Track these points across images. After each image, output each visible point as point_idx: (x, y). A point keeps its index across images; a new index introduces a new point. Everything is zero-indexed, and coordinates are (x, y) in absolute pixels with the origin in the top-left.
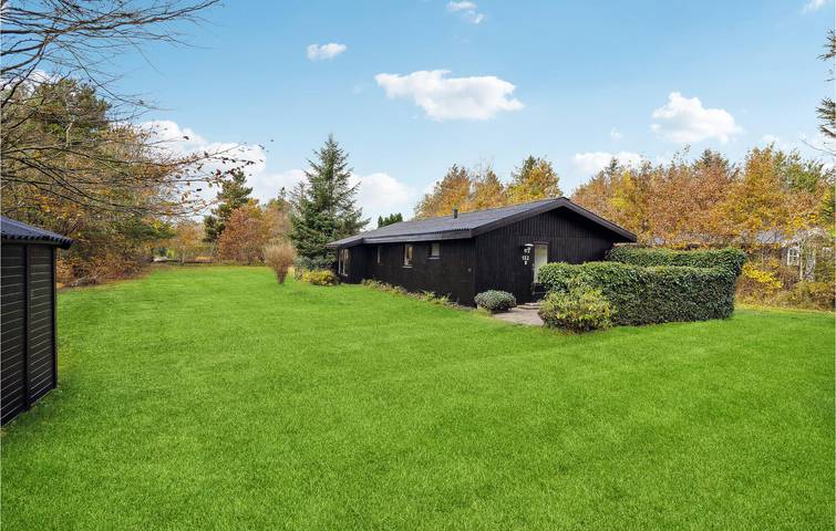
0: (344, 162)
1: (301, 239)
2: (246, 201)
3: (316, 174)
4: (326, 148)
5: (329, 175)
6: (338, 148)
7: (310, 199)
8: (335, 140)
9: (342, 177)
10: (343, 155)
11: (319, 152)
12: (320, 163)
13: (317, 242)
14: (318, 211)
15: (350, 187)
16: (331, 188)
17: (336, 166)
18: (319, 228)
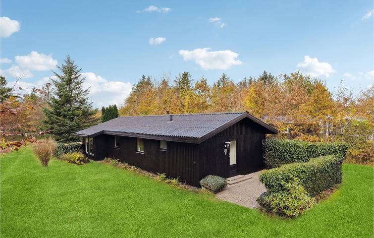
0: (79, 74)
1: (52, 124)
2: (7, 97)
3: (60, 81)
4: (65, 64)
5: (69, 82)
6: (74, 65)
7: (57, 97)
8: (71, 59)
9: (78, 83)
10: (78, 69)
11: (61, 67)
12: (62, 74)
13: (64, 126)
14: (63, 105)
15: (84, 89)
16: (71, 91)
17: (73, 76)
18: (65, 116)
